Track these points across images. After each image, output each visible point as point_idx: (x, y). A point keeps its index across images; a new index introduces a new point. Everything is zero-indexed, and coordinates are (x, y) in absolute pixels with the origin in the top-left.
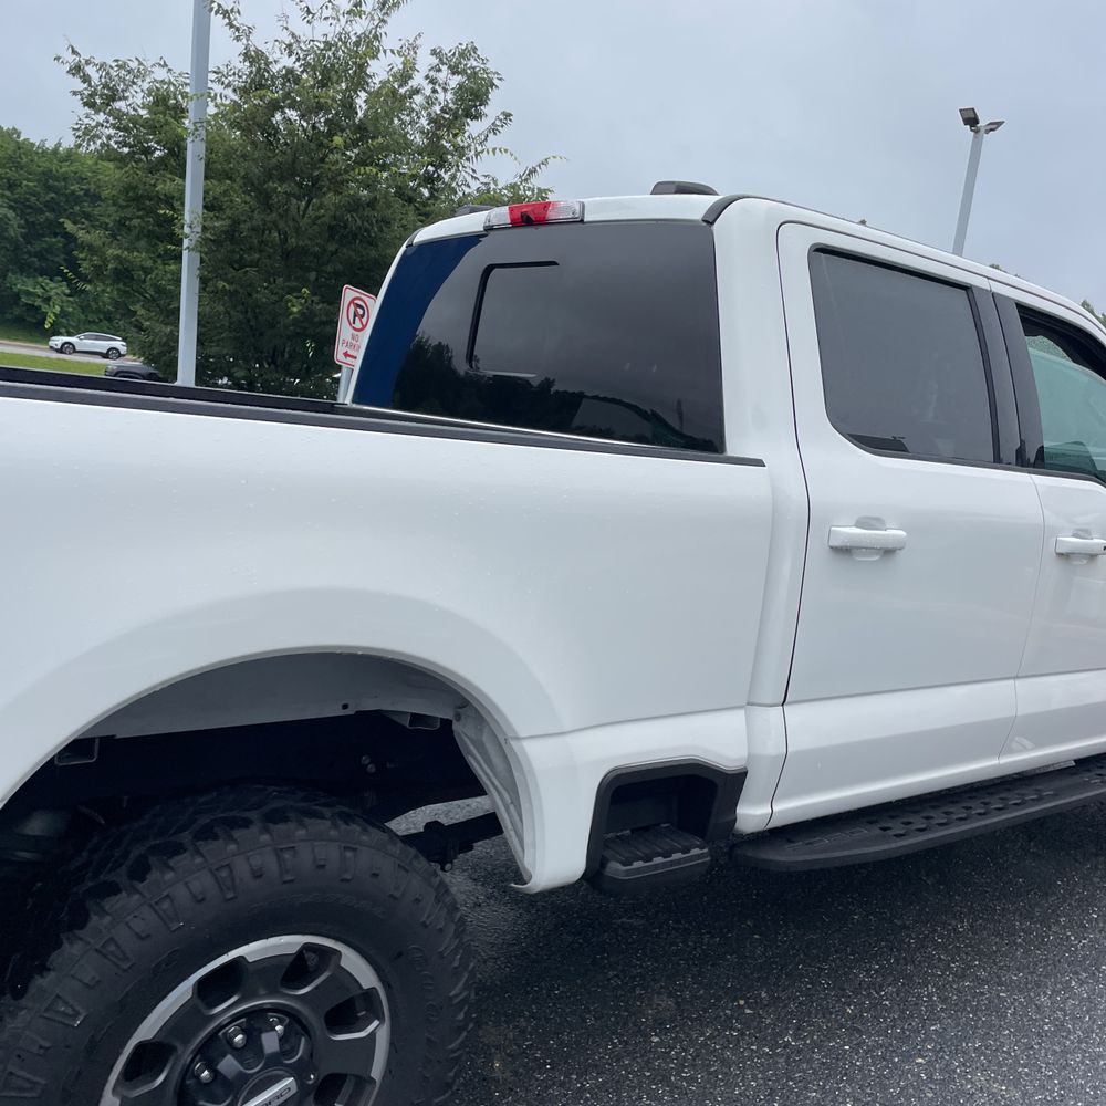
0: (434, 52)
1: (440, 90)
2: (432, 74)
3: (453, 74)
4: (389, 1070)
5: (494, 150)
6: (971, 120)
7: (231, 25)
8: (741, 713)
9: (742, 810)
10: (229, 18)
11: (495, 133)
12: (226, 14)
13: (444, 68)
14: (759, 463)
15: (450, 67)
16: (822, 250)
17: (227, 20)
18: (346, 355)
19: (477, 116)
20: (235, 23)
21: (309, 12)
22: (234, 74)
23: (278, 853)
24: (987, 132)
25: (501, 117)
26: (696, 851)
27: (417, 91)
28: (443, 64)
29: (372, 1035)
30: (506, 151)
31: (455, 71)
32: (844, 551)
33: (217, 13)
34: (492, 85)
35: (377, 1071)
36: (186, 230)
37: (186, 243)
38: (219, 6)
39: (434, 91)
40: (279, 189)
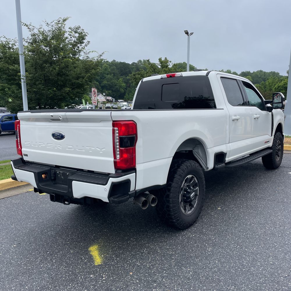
0: (69, 28)
1: (72, 37)
2: (70, 33)
3: (75, 33)
4: (199, 194)
5: (92, 51)
6: (187, 33)
7: (29, 28)
8: (225, 145)
9: (226, 159)
10: (28, 27)
11: (86, 46)
12: (27, 26)
13: (73, 32)
14: (223, 109)
15: (74, 32)
16: (221, 77)
17: (27, 27)
18: (94, 102)
19: (83, 43)
20: (30, 28)
21: (48, 24)
22: (29, 39)
23: (190, 164)
24: (191, 35)
25: (87, 42)
26: (224, 164)
27: (67, 38)
28: (72, 31)
29: (197, 189)
30: (95, 51)
31: (76, 32)
32: (233, 120)
33: (24, 25)
34: (86, 35)
35: (198, 194)
36: (22, 77)
37: (22, 80)
38: (25, 24)
39: (71, 38)
40: (46, 66)
